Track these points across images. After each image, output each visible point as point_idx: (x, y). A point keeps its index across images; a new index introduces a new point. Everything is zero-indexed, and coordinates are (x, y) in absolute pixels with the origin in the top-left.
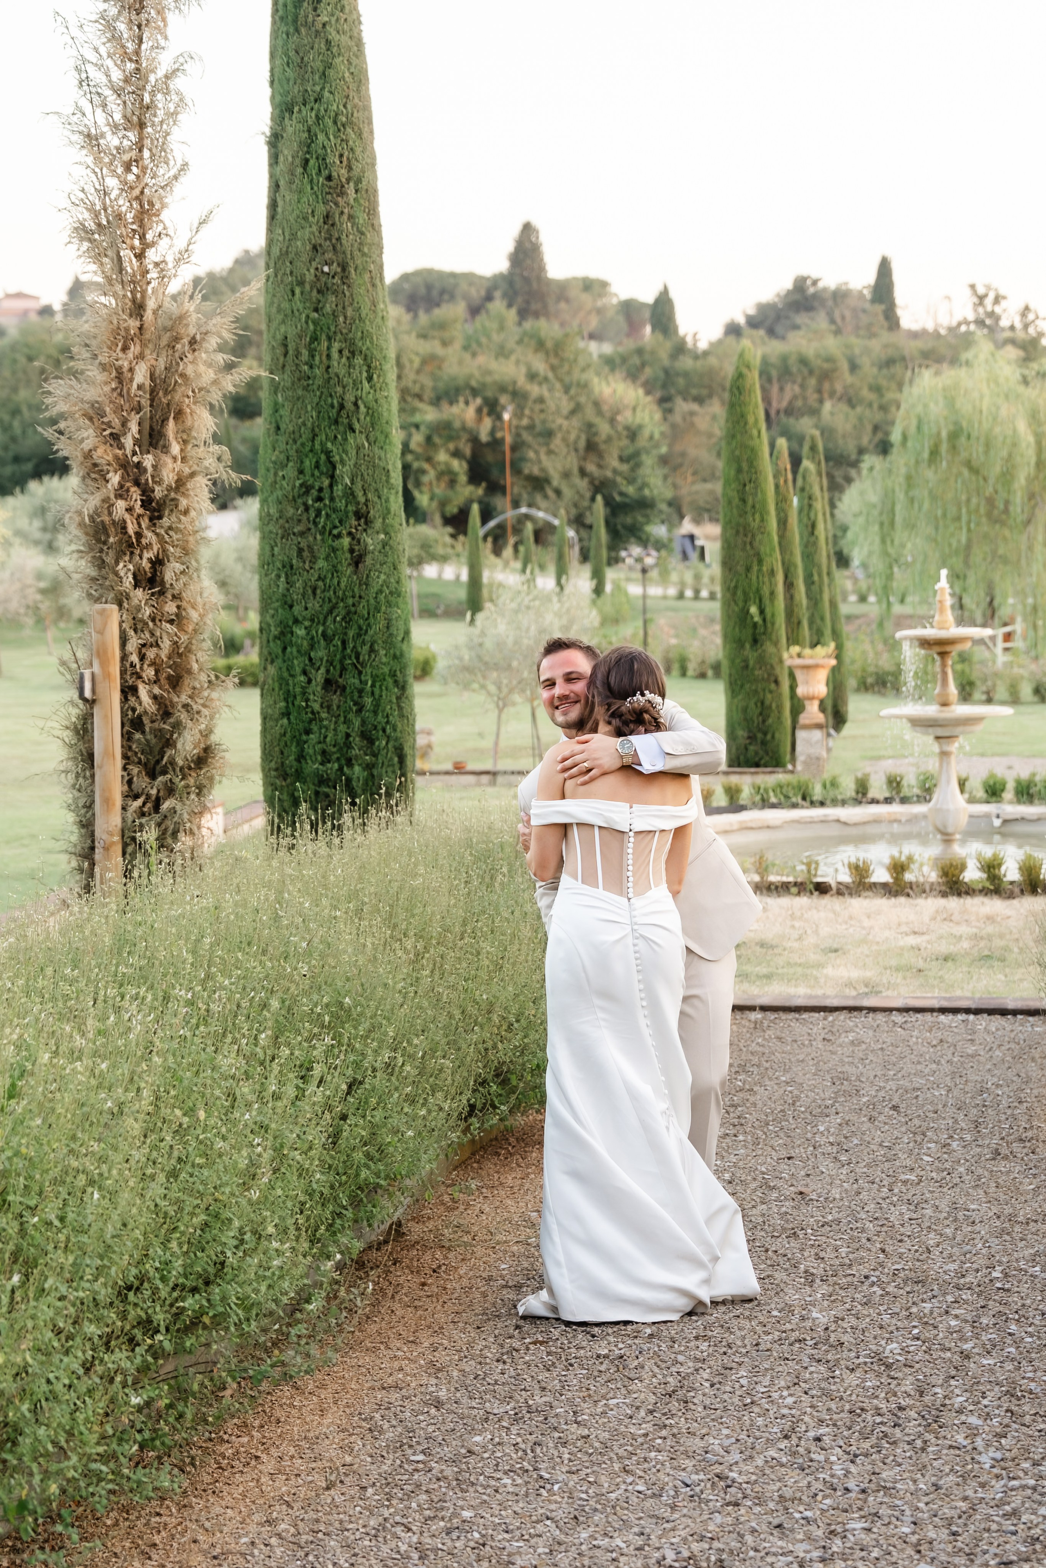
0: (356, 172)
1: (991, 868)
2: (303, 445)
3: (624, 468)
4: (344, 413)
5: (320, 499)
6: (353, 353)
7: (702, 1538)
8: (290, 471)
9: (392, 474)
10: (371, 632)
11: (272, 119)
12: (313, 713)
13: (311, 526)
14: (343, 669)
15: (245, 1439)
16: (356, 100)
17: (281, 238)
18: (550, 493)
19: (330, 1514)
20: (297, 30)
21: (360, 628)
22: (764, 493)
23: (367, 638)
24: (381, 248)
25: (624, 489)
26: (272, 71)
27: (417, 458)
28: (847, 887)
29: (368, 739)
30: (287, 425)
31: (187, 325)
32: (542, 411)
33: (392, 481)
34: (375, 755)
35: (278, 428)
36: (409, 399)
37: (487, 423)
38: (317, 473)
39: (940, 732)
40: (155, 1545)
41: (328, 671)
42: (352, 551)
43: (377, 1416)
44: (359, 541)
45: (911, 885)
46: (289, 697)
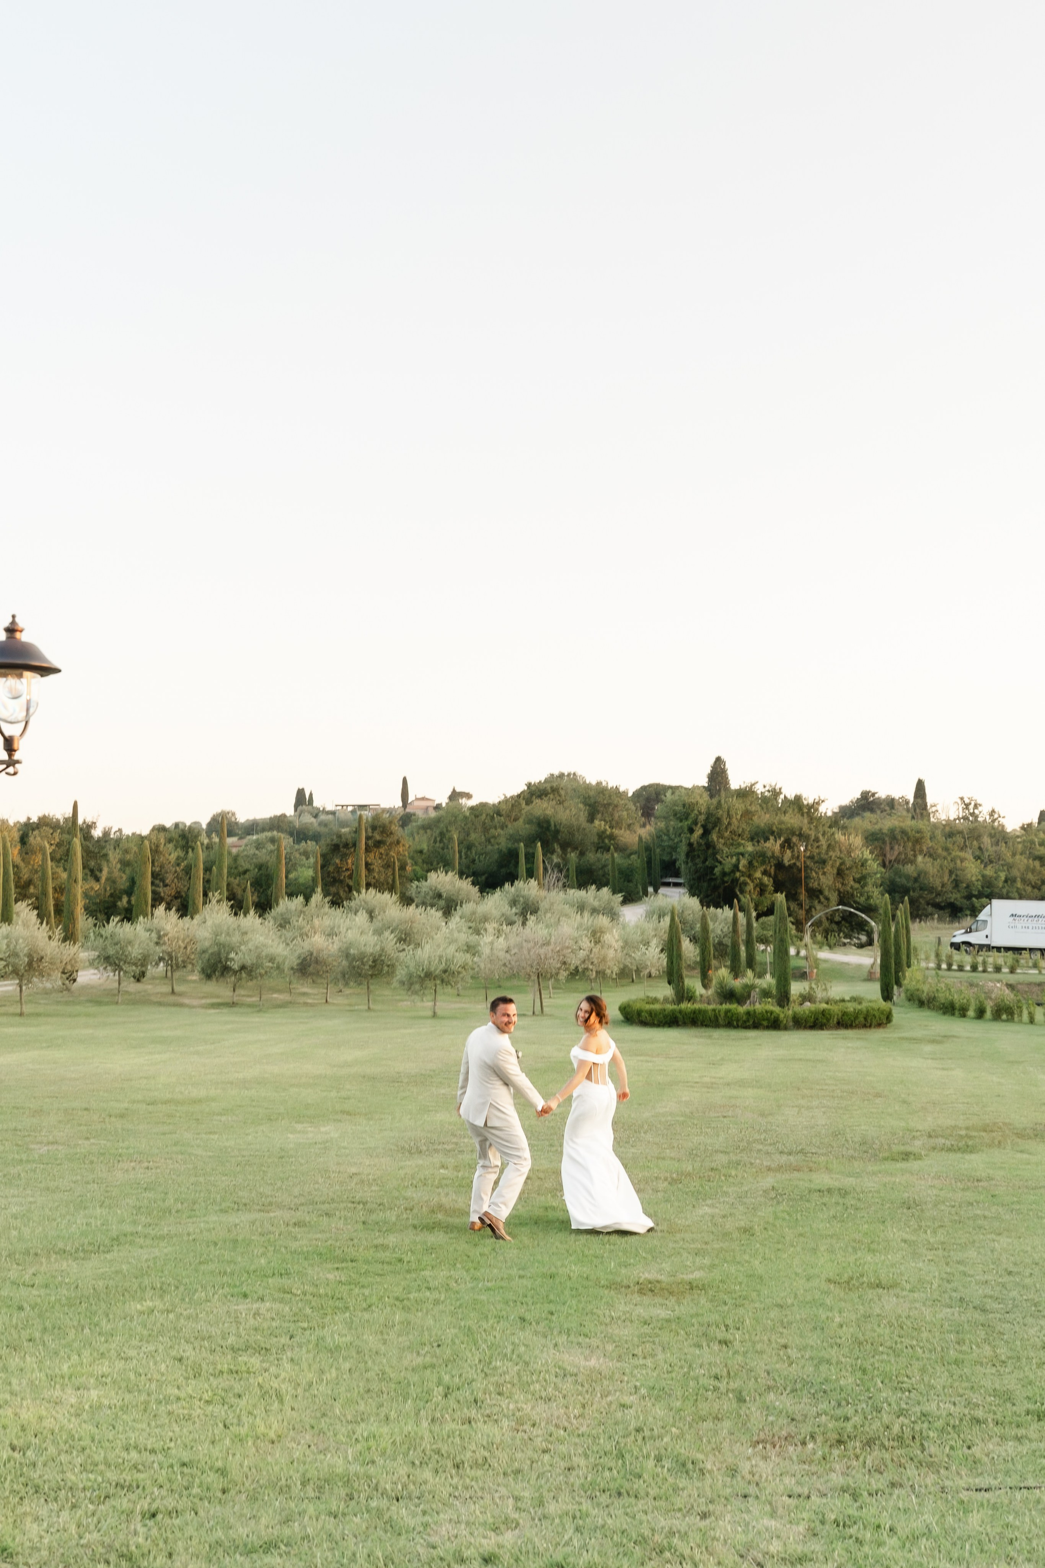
3: (857, 886)
25: (858, 899)
27: (743, 874)
32: (818, 847)
36: (736, 838)
37: (788, 853)
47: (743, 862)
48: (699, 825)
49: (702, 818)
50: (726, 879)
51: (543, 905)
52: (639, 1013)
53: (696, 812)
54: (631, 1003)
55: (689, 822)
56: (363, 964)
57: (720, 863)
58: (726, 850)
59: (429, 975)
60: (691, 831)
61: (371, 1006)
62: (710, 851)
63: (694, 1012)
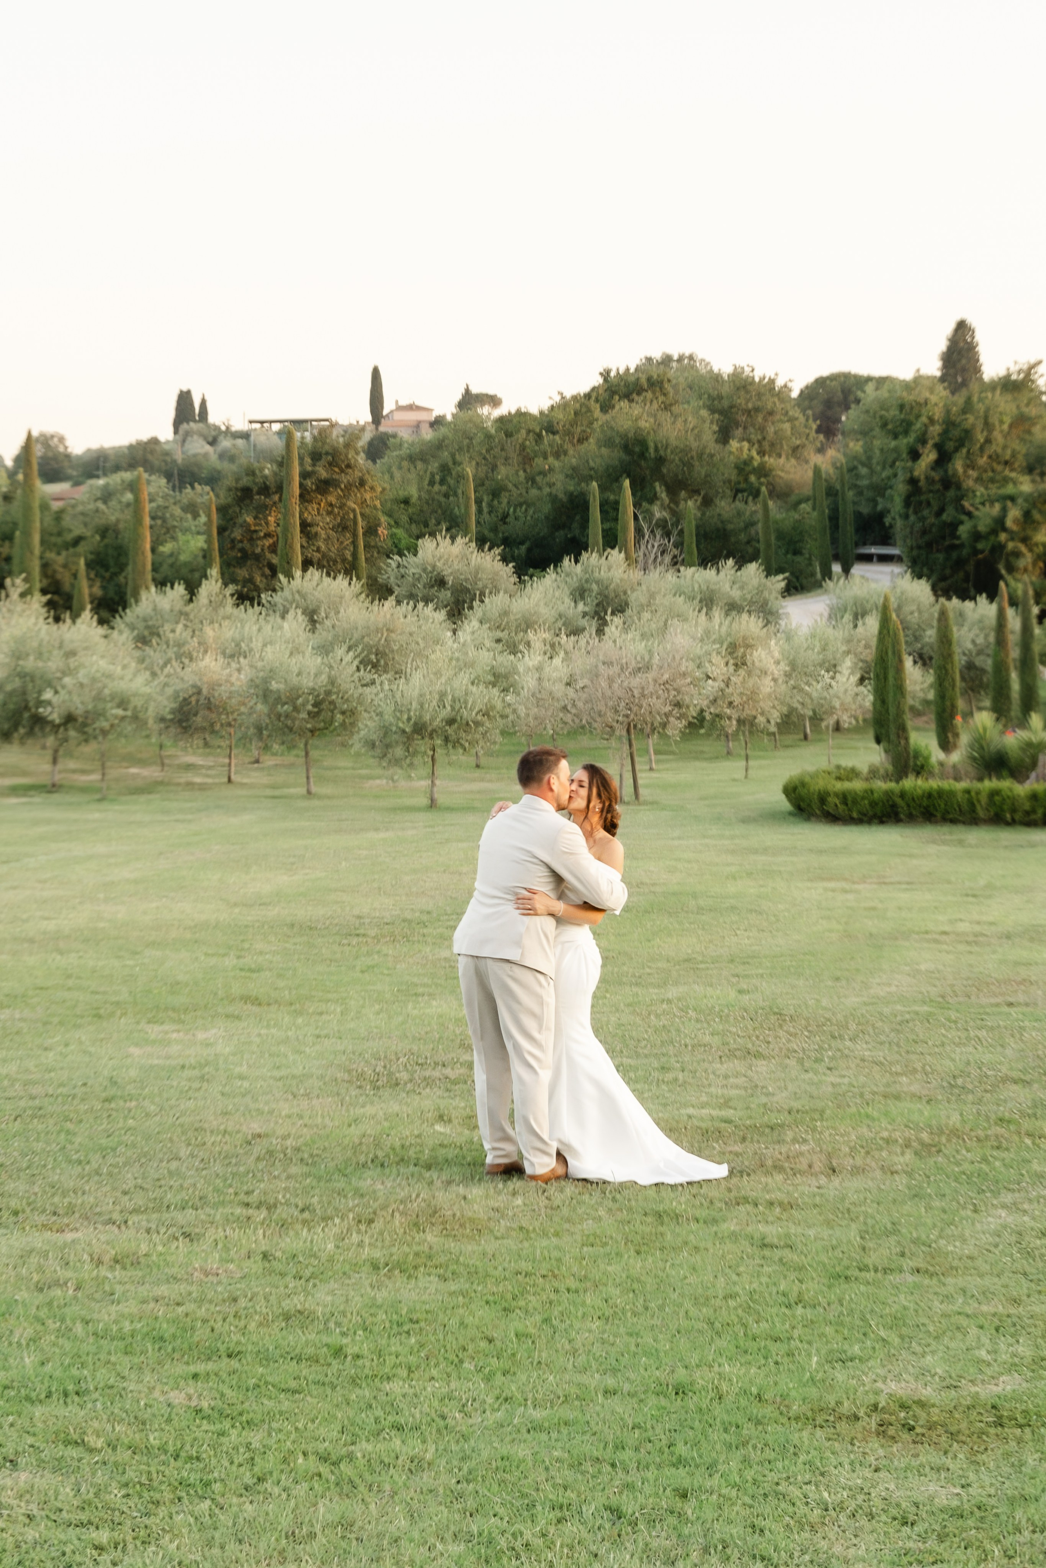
27: (1012, 536)
47: (1014, 513)
48: (931, 443)
49: (936, 430)
50: (980, 546)
51: (636, 597)
52: (823, 798)
53: (924, 419)
54: (807, 779)
55: (911, 438)
56: (296, 709)
57: (969, 514)
58: (980, 490)
59: (420, 729)
60: (915, 455)
61: (314, 789)
62: (951, 493)
63: (929, 795)
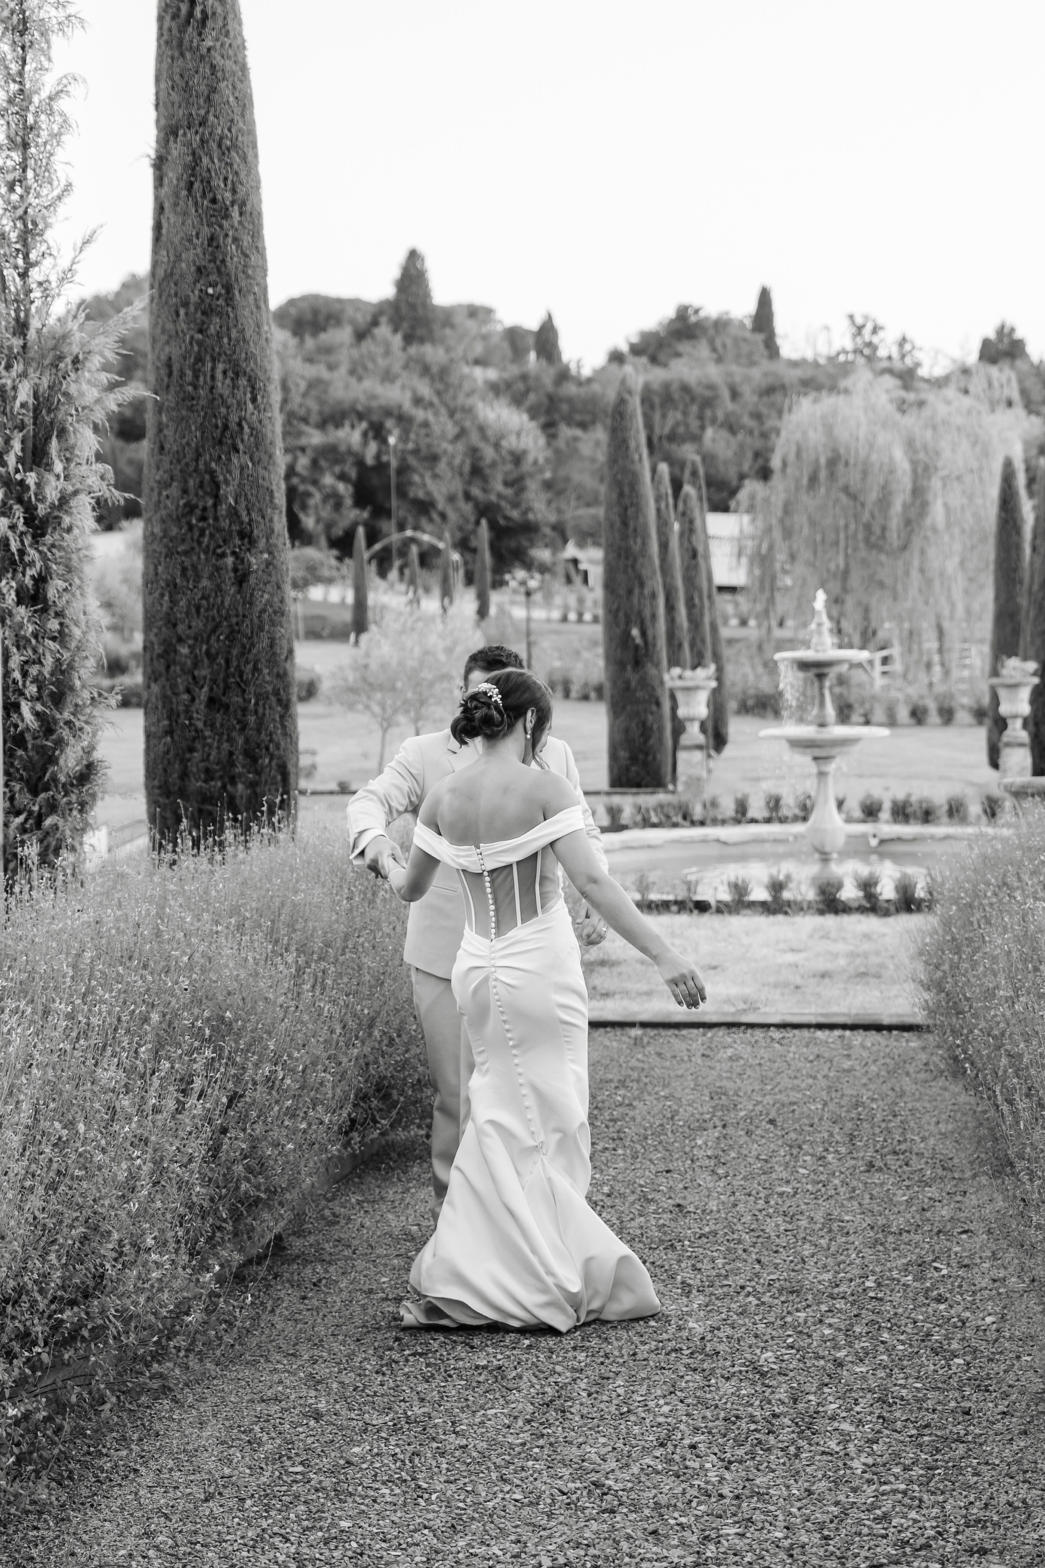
0: (241, 194)
1: (868, 886)
2: (187, 465)
3: (509, 492)
4: (228, 434)
5: (203, 519)
6: (237, 374)
7: (578, 1545)
8: (174, 490)
9: (276, 494)
10: (255, 651)
11: (158, 142)
12: (196, 730)
13: (195, 545)
14: (227, 688)
15: (124, 1453)
16: (241, 124)
17: (165, 260)
18: (435, 516)
19: (208, 1525)
20: (182, 55)
21: (244, 647)
22: (645, 517)
23: (251, 657)
24: (265, 270)
25: (508, 513)
26: (157, 94)
27: (303, 480)
28: (726, 905)
29: (252, 757)
30: (172, 445)
31: (70, 344)
32: (427, 435)
33: (276, 501)
34: (258, 773)
35: (162, 448)
36: (295, 422)
37: (373, 447)
38: (201, 493)
39: (818, 752)
40: (32, 1558)
41: (211, 689)
42: (235, 570)
43: (257, 1429)
44: (242, 561)
45: (789, 903)
46: (172, 715)
